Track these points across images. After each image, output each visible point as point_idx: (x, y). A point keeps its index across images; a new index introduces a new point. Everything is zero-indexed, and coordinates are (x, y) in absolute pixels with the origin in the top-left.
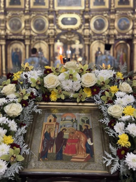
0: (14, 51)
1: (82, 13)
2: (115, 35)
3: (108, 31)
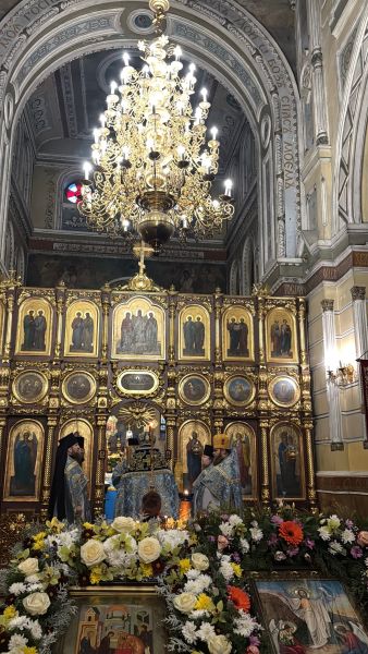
0: (21, 439)
1: (162, 368)
2: (224, 410)
3: (211, 402)
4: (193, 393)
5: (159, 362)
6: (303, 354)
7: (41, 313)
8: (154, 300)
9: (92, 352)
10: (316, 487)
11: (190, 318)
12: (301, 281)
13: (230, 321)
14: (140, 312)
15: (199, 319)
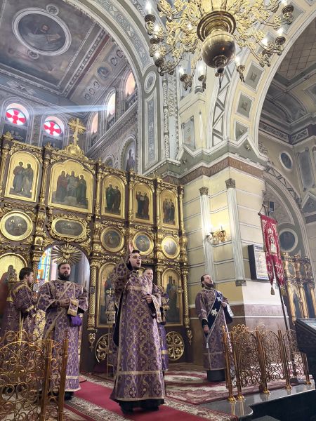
1: (89, 218)
3: (124, 250)
4: (111, 241)
5: (87, 215)
6: (182, 223)
8: (85, 166)
9: (30, 197)
10: (190, 316)
11: (111, 186)
12: (178, 177)
13: (138, 194)
14: (73, 173)
15: (117, 187)
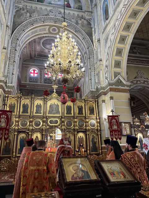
0: (22, 138)
1: (60, 118)
2: (77, 129)
3: (73, 127)
4: (69, 125)
6: (97, 114)
7: (27, 103)
8: (58, 100)
9: (41, 114)
10: (101, 150)
11: (68, 105)
12: (96, 95)
13: (78, 105)
14: (54, 103)
15: (70, 105)
